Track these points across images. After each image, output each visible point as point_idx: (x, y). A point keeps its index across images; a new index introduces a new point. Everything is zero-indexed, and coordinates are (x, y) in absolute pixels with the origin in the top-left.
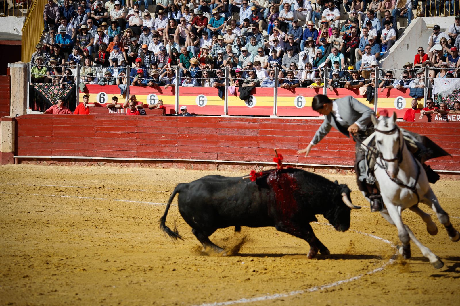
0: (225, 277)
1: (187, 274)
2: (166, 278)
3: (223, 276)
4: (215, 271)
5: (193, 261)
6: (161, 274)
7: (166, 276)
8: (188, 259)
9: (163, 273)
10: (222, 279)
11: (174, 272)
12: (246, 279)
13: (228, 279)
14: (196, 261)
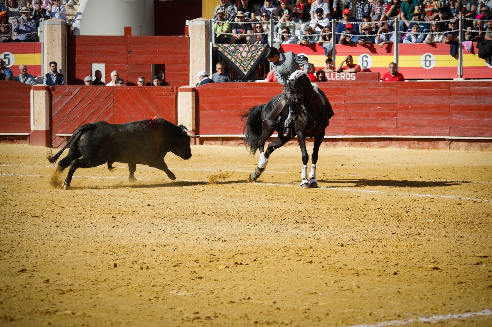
0: (462, 283)
1: (412, 279)
2: (386, 283)
3: (459, 282)
4: (449, 276)
5: (419, 263)
6: (379, 279)
7: (385, 281)
8: (413, 260)
9: (381, 277)
10: (458, 285)
11: (395, 276)
12: (489, 285)
13: (466, 285)
14: (422, 262)
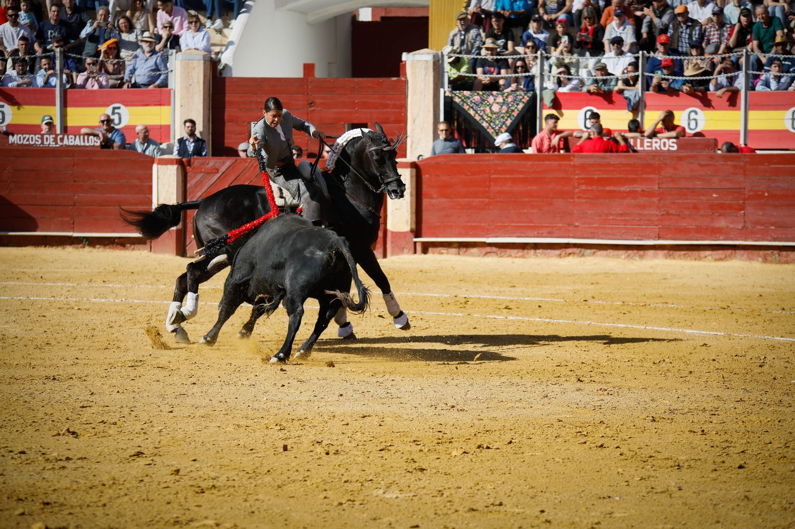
1: (768, 476)
2: (725, 482)
5: (780, 451)
6: (714, 475)
7: (724, 479)
8: (770, 445)
9: (718, 473)
11: (741, 471)
14: (786, 450)
